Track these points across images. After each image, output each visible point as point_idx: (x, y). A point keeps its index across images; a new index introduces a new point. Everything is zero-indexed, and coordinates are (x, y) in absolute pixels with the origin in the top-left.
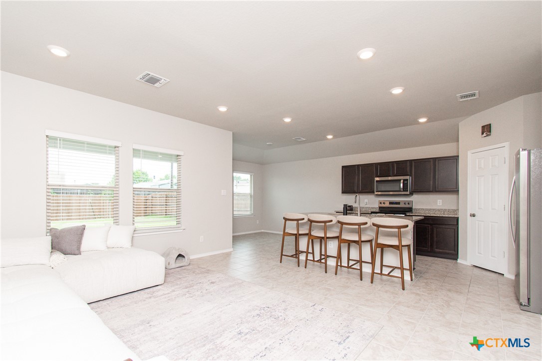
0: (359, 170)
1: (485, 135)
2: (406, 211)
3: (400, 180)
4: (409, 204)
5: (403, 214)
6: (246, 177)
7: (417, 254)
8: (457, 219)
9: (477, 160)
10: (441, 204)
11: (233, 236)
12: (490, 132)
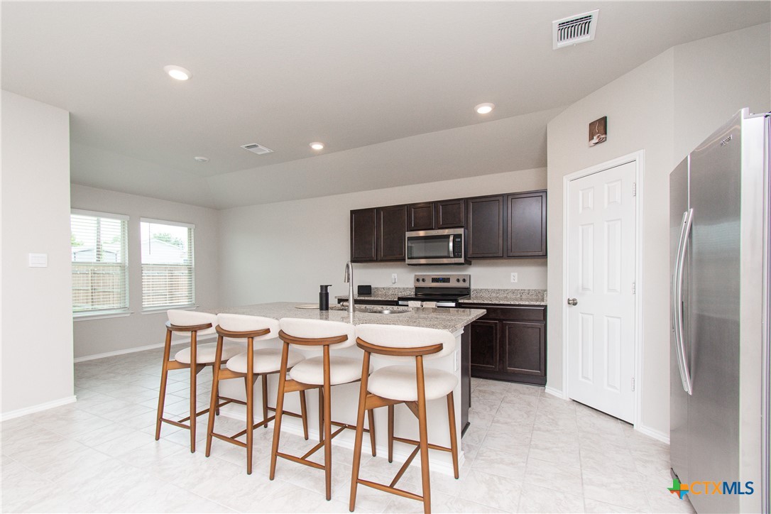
0: (379, 219)
1: (595, 140)
2: (457, 296)
3: (448, 236)
4: (464, 280)
5: (452, 301)
6: (181, 233)
7: (472, 376)
8: (545, 310)
9: (580, 192)
10: (516, 281)
11: (75, 364)
12: (606, 133)
